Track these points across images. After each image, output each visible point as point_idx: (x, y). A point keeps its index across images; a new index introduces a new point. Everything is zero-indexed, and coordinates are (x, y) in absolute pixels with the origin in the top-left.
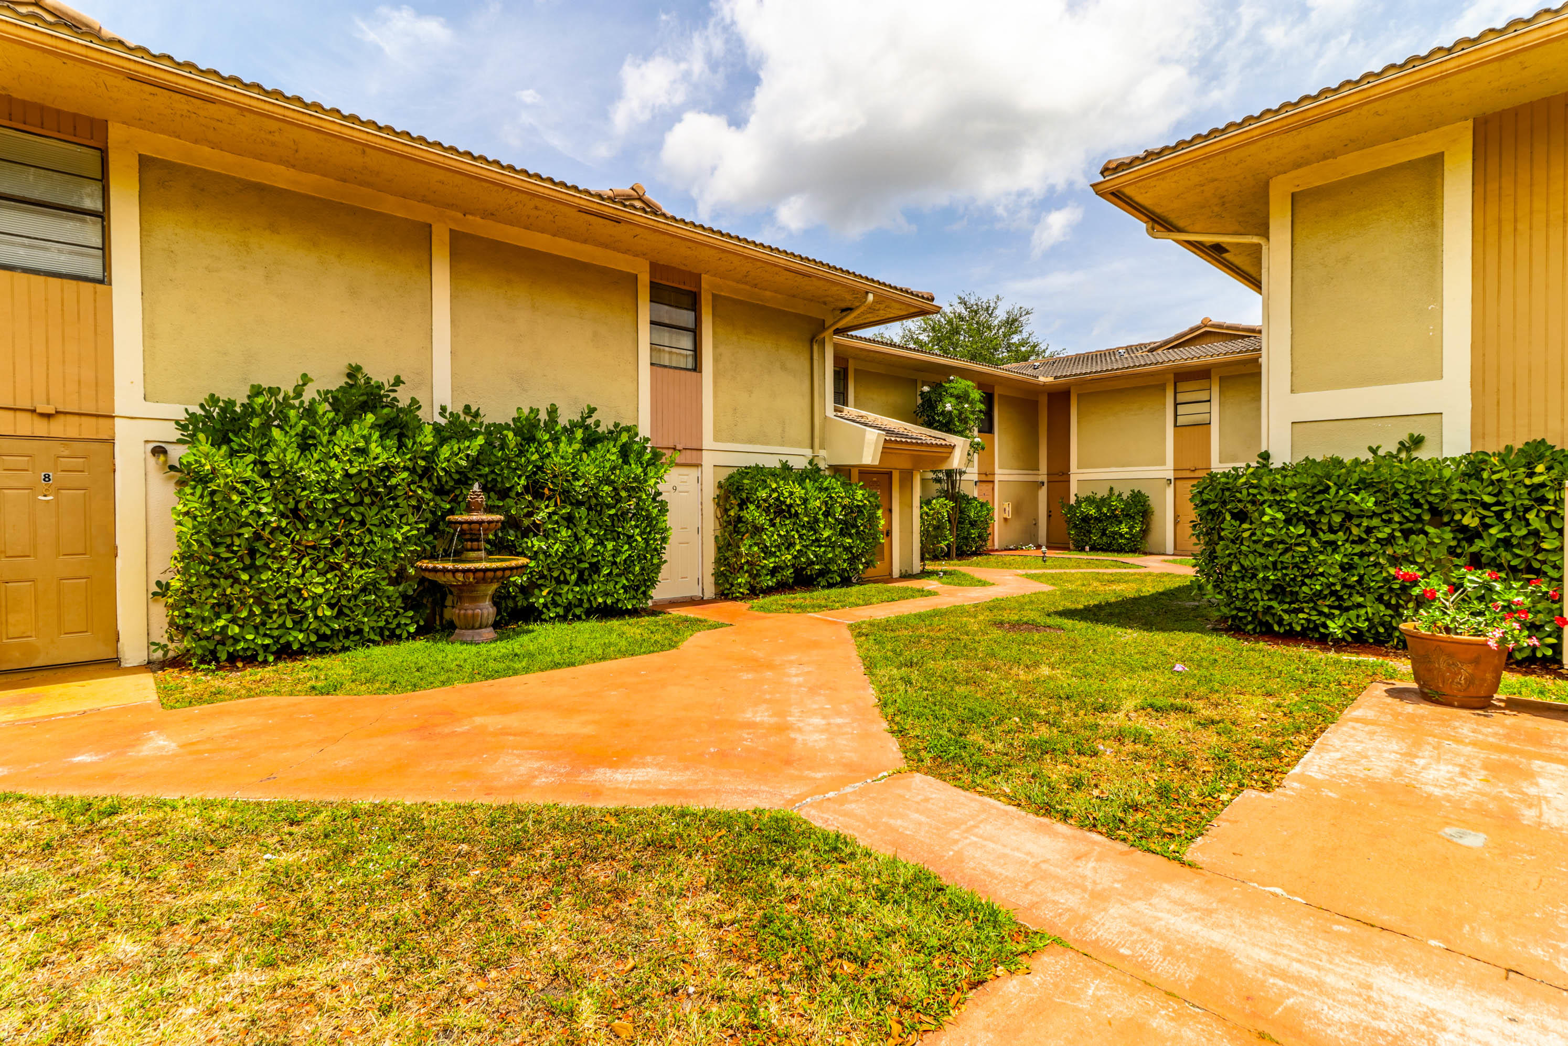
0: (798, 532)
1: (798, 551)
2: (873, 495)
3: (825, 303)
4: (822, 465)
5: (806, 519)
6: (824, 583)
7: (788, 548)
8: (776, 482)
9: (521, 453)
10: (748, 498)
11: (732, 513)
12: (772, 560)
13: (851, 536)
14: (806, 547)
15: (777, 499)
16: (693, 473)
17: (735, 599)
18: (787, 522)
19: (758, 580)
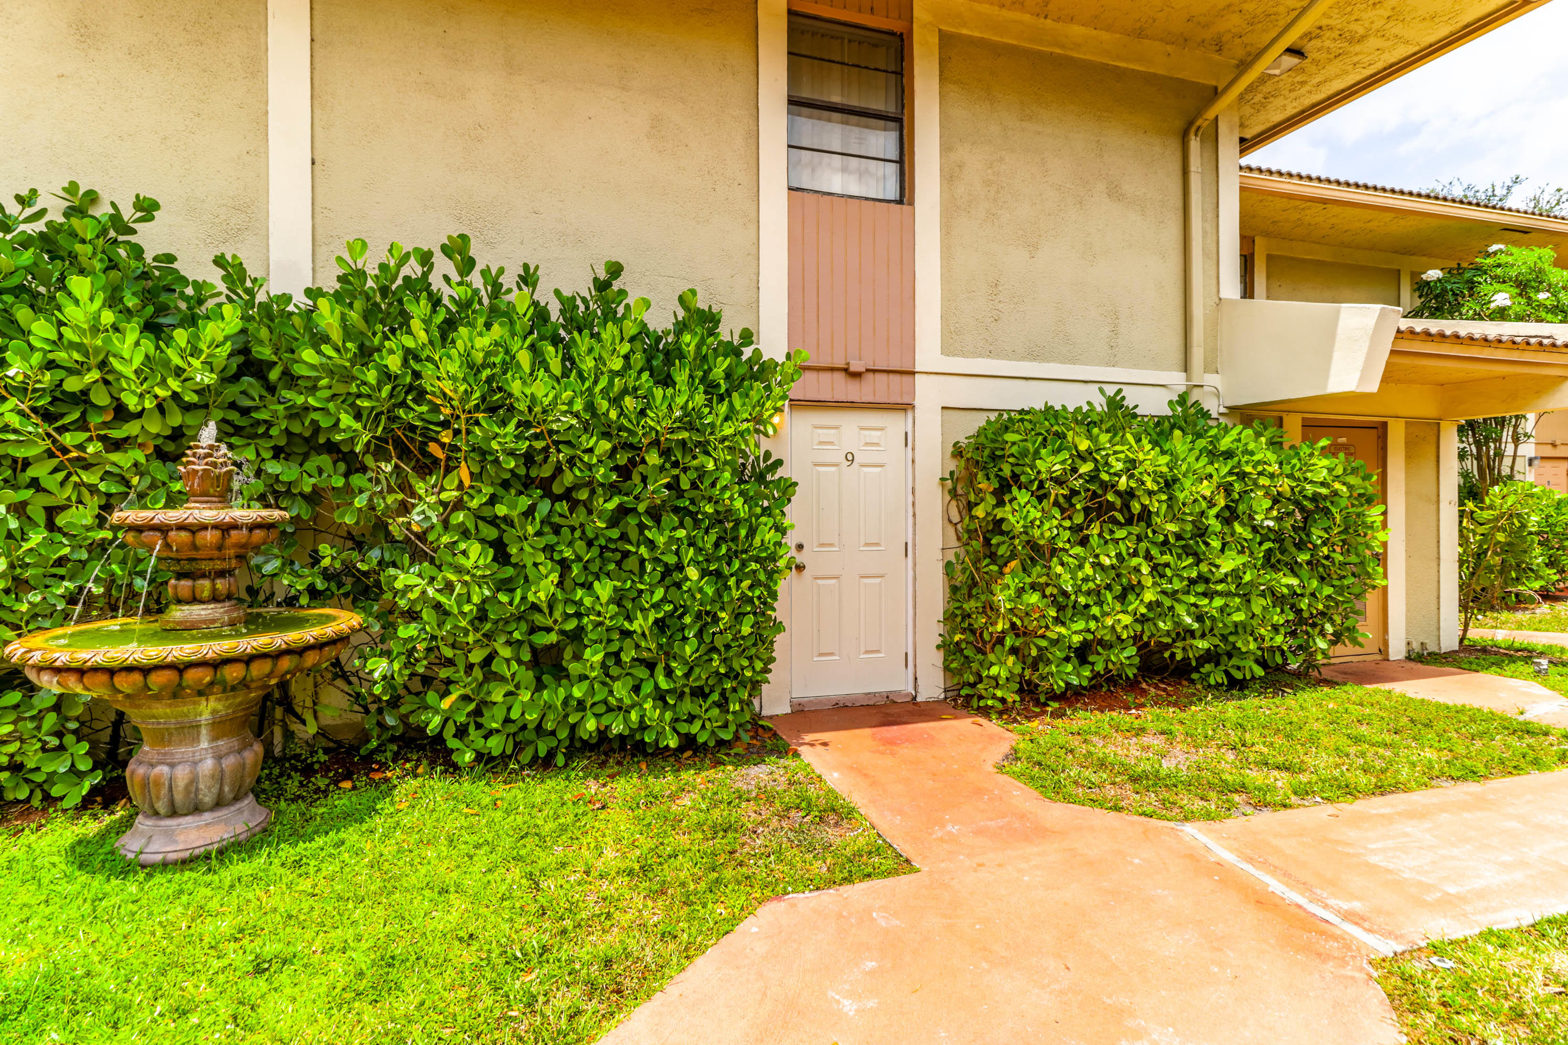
0: (1148, 557)
1: (1150, 606)
2: (1354, 471)
3: (1219, 47)
4: (1213, 406)
5: (1172, 527)
6: (1218, 677)
7: (1122, 598)
8: (1090, 437)
9: (366, 354)
10: (1015, 477)
11: (980, 512)
12: (1080, 625)
13: (1293, 568)
14: (1173, 595)
15: (1093, 477)
16: (894, 424)
17: (985, 712)
18: (1120, 534)
19: (1043, 670)
